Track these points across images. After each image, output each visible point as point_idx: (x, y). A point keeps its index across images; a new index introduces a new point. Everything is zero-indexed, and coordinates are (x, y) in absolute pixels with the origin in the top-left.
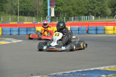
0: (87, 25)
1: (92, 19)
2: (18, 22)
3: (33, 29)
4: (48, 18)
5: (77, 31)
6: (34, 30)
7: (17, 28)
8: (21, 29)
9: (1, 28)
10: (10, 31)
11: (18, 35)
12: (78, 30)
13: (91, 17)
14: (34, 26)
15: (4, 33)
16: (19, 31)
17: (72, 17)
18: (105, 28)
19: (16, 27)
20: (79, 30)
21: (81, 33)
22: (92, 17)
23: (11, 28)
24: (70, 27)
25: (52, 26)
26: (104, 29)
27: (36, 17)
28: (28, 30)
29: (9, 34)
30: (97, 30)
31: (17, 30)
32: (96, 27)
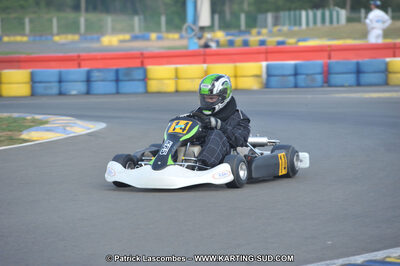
0: (326, 54)
1: (338, 21)
2: (80, 34)
3: (138, 74)
4: (189, 31)
5: (292, 79)
6: (141, 77)
7: (84, 70)
8: (96, 75)
9: (29, 71)
10: (60, 82)
11: (88, 93)
12: (292, 72)
13: (335, 14)
14: (142, 63)
15: (40, 88)
16: (88, 80)
17: (267, 11)
18: (387, 64)
19: (79, 66)
20: (296, 74)
21: (303, 84)
22: (338, 12)
23: (63, 70)
24: (264, 64)
25: (204, 62)
26: (383, 67)
27: (142, 17)
28: (121, 77)
29: (55, 90)
30: (359, 71)
31: (84, 77)
32: (358, 64)
